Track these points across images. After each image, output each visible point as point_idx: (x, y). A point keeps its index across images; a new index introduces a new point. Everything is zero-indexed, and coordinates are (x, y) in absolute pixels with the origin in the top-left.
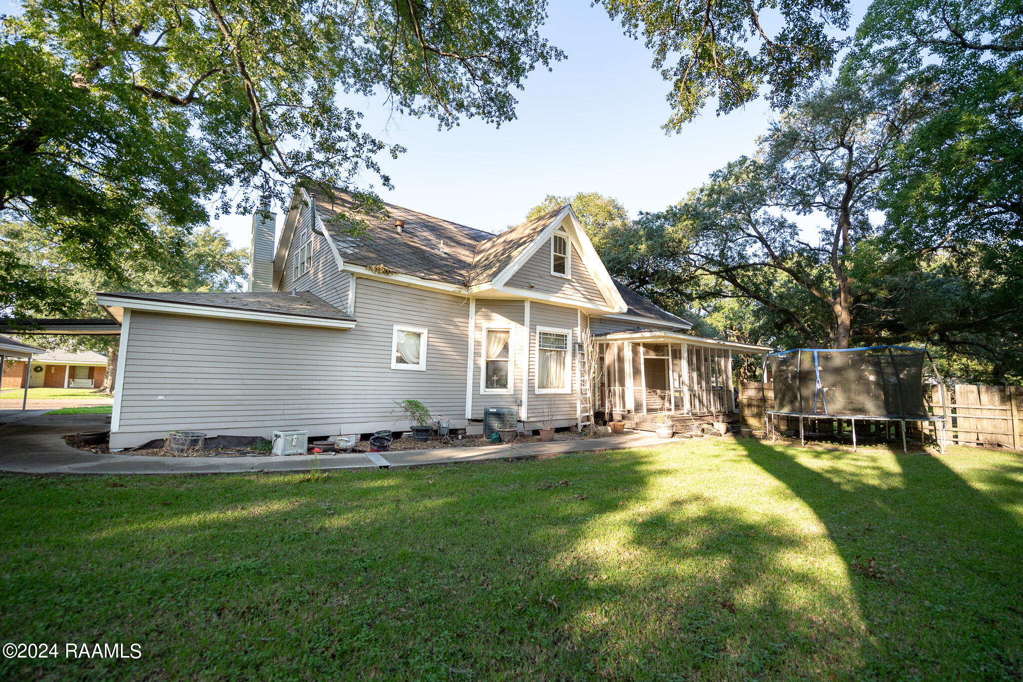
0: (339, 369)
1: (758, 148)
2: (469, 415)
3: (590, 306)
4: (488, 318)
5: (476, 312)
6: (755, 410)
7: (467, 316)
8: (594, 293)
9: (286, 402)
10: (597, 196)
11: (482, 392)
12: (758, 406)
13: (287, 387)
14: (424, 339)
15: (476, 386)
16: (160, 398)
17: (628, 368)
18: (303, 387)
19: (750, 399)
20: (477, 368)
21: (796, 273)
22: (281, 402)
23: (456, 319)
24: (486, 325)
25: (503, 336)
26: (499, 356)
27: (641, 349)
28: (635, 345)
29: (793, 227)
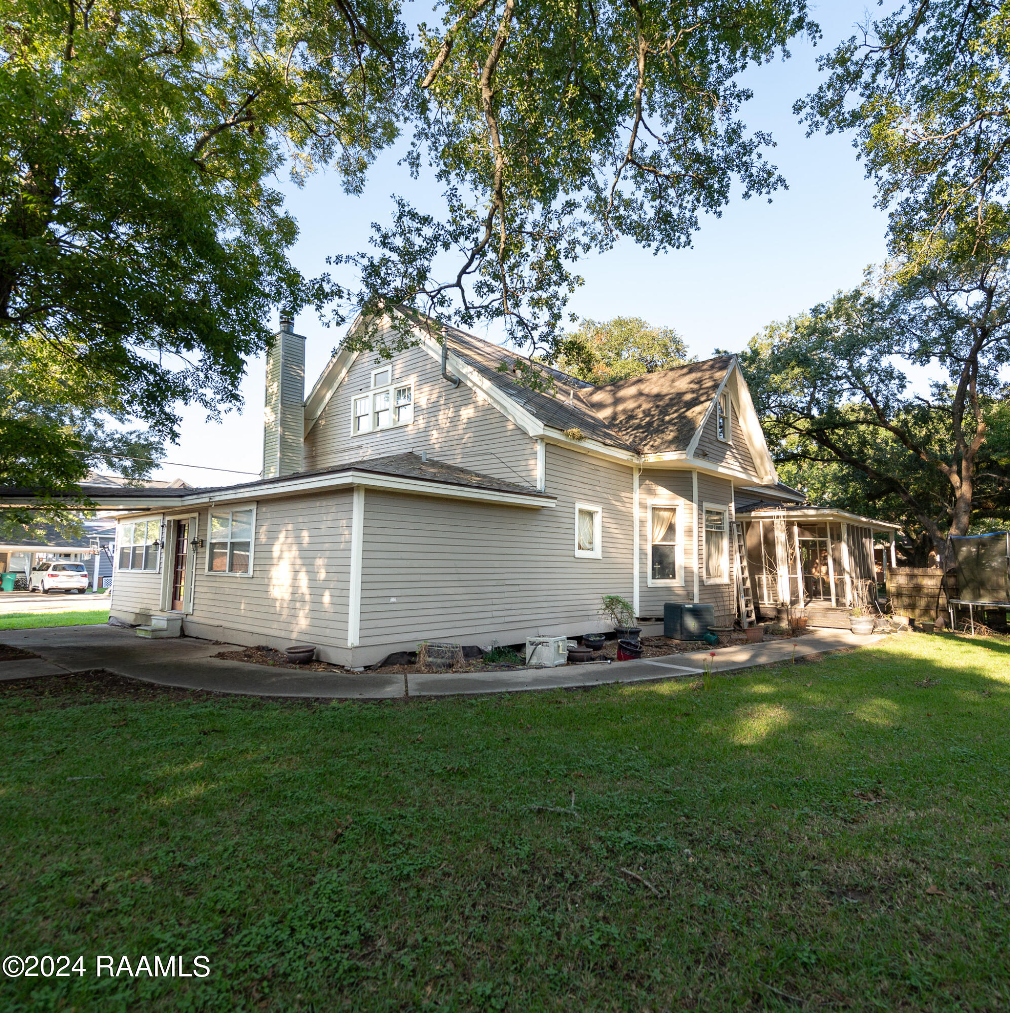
0: (533, 558)
1: (863, 280)
2: (637, 614)
3: (743, 476)
4: (650, 492)
5: (640, 485)
6: (906, 600)
7: (631, 490)
8: (747, 460)
9: (495, 601)
10: (641, 324)
11: (650, 585)
12: (910, 596)
13: (494, 583)
14: (598, 519)
15: (643, 577)
16: (393, 600)
17: (780, 551)
18: (507, 582)
19: (899, 587)
20: (643, 553)
21: (902, 434)
22: (490, 602)
23: (623, 494)
24: (651, 501)
25: (666, 514)
26: (664, 539)
27: (796, 529)
28: (789, 525)
29: (902, 378)
